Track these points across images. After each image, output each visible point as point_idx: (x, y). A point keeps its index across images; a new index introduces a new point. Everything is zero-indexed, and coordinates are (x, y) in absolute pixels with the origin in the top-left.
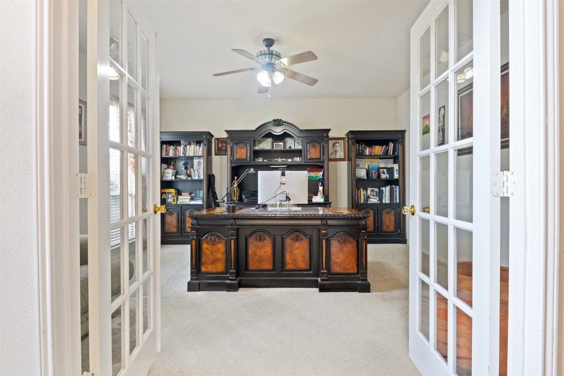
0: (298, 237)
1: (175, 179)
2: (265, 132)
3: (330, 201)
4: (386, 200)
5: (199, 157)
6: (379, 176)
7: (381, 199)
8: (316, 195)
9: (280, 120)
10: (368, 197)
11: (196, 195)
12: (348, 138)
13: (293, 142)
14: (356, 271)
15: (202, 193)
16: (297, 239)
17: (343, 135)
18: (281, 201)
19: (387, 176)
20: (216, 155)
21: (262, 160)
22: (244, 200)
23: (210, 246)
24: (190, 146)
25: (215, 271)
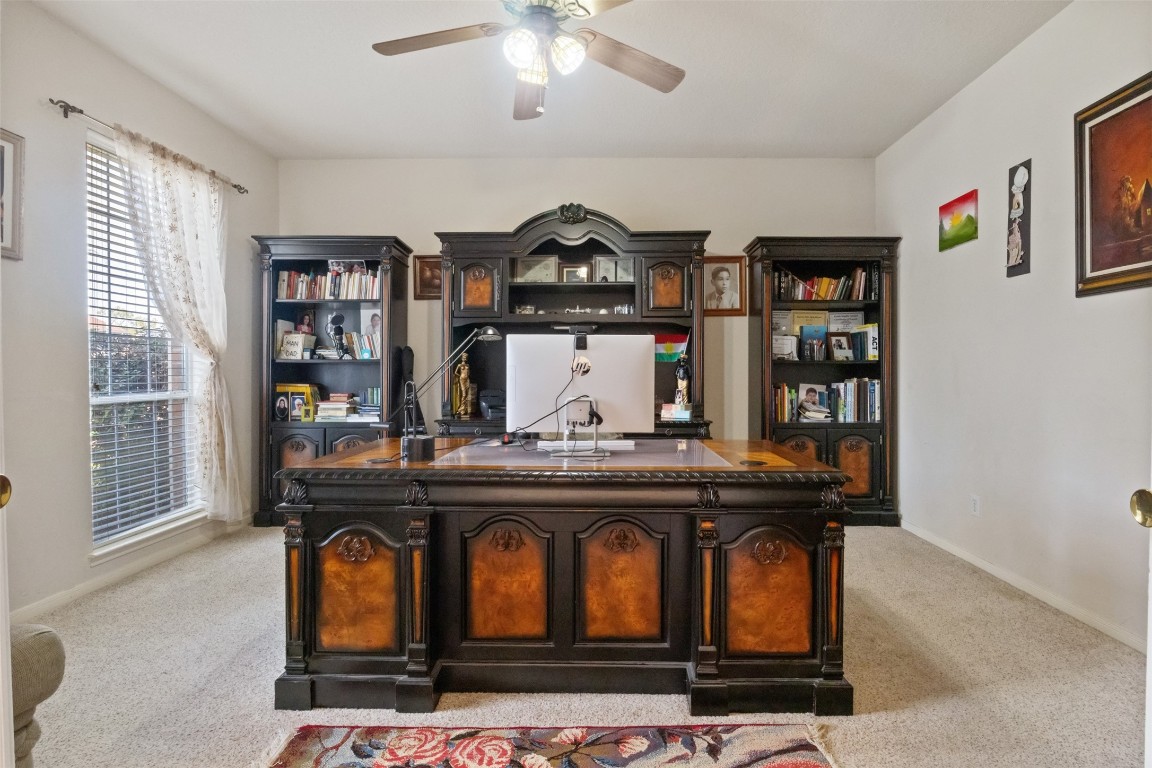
0: (626, 537)
1: (312, 358)
2: (541, 237)
3: (707, 417)
4: (848, 414)
5: (374, 303)
6: (829, 353)
7: (834, 414)
8: (672, 401)
9: (579, 206)
10: (801, 408)
11: (365, 400)
12: (752, 259)
13: (613, 266)
14: (806, 646)
15: (379, 395)
16: (623, 543)
17: (738, 250)
18: (574, 424)
19: (849, 353)
20: (417, 297)
21: (532, 312)
22: (485, 414)
23: (347, 568)
24: (350, 276)
25: (361, 644)
